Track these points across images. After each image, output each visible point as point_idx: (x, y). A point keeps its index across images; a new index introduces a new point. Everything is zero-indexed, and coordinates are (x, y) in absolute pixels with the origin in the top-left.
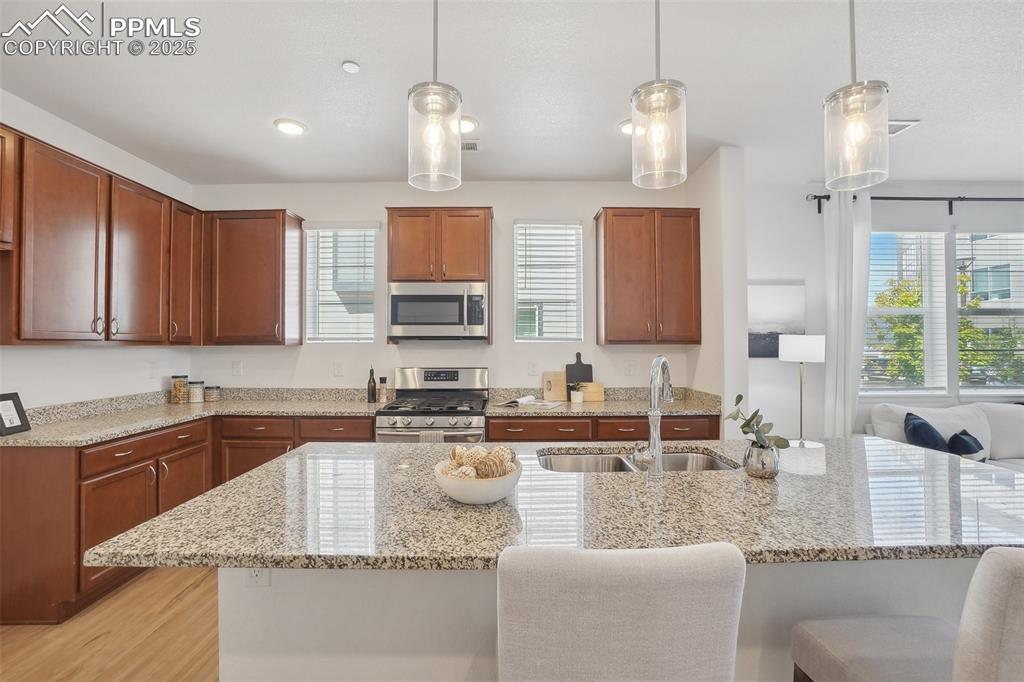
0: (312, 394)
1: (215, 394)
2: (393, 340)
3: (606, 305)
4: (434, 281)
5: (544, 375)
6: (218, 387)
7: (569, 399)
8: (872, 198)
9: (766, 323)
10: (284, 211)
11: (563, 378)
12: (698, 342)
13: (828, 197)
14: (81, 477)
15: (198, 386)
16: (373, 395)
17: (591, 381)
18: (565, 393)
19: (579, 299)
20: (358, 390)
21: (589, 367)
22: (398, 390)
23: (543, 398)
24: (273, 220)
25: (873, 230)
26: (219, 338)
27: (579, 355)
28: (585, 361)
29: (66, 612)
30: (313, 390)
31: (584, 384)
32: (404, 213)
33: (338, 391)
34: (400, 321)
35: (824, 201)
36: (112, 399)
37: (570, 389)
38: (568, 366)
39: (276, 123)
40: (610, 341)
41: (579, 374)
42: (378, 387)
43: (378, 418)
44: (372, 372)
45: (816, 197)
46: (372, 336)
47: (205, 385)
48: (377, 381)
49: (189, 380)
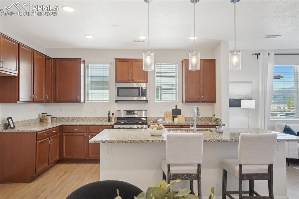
0: (88, 119)
1: (55, 119)
2: (117, 101)
3: (185, 90)
4: (130, 82)
5: (165, 112)
6: (56, 117)
7: (173, 120)
8: (275, 54)
9: (238, 96)
10: (81, 59)
11: (171, 114)
12: (215, 102)
13: (260, 54)
14: (37, 141)
15: (50, 116)
16: (109, 119)
17: (180, 114)
18: (172, 119)
19: (176, 88)
20: (104, 118)
21: (180, 110)
22: (117, 118)
23: (165, 120)
24: (77, 62)
25: (275, 65)
26: (58, 100)
27: (176, 106)
28: (178, 108)
29: (32, 179)
30: (89, 118)
31: (178, 116)
32: (121, 61)
33: (97, 118)
34: (119, 95)
35: (259, 55)
36: (28, 120)
37: (174, 117)
38: (173, 110)
39: (85, 35)
40: (187, 102)
41: (176, 112)
42: (111, 117)
43: (114, 125)
44: (109, 111)
45: (255, 54)
46: (108, 100)
47: (52, 116)
48: (111, 114)
49: (47, 114)
